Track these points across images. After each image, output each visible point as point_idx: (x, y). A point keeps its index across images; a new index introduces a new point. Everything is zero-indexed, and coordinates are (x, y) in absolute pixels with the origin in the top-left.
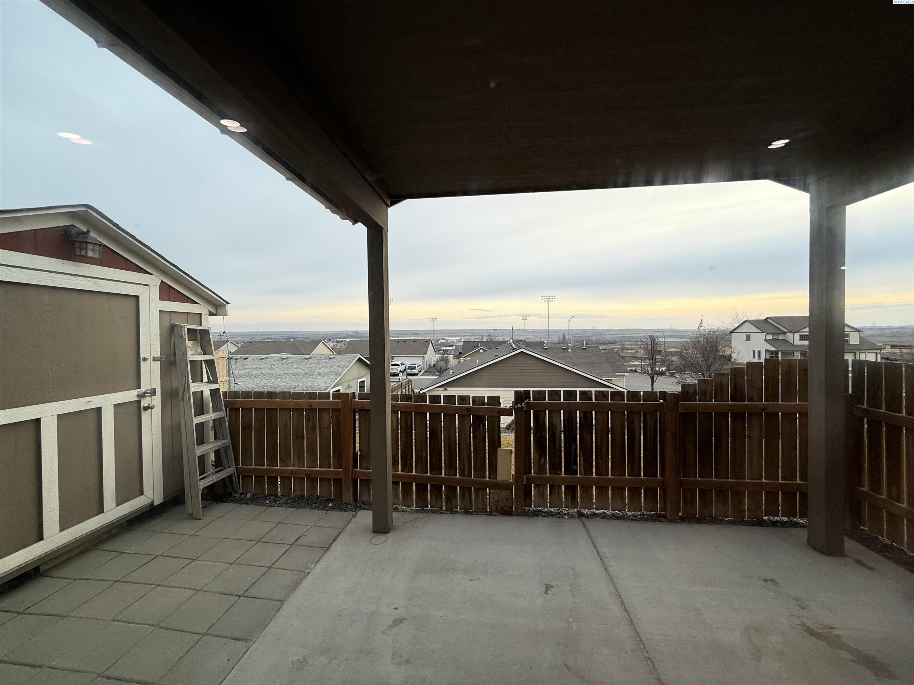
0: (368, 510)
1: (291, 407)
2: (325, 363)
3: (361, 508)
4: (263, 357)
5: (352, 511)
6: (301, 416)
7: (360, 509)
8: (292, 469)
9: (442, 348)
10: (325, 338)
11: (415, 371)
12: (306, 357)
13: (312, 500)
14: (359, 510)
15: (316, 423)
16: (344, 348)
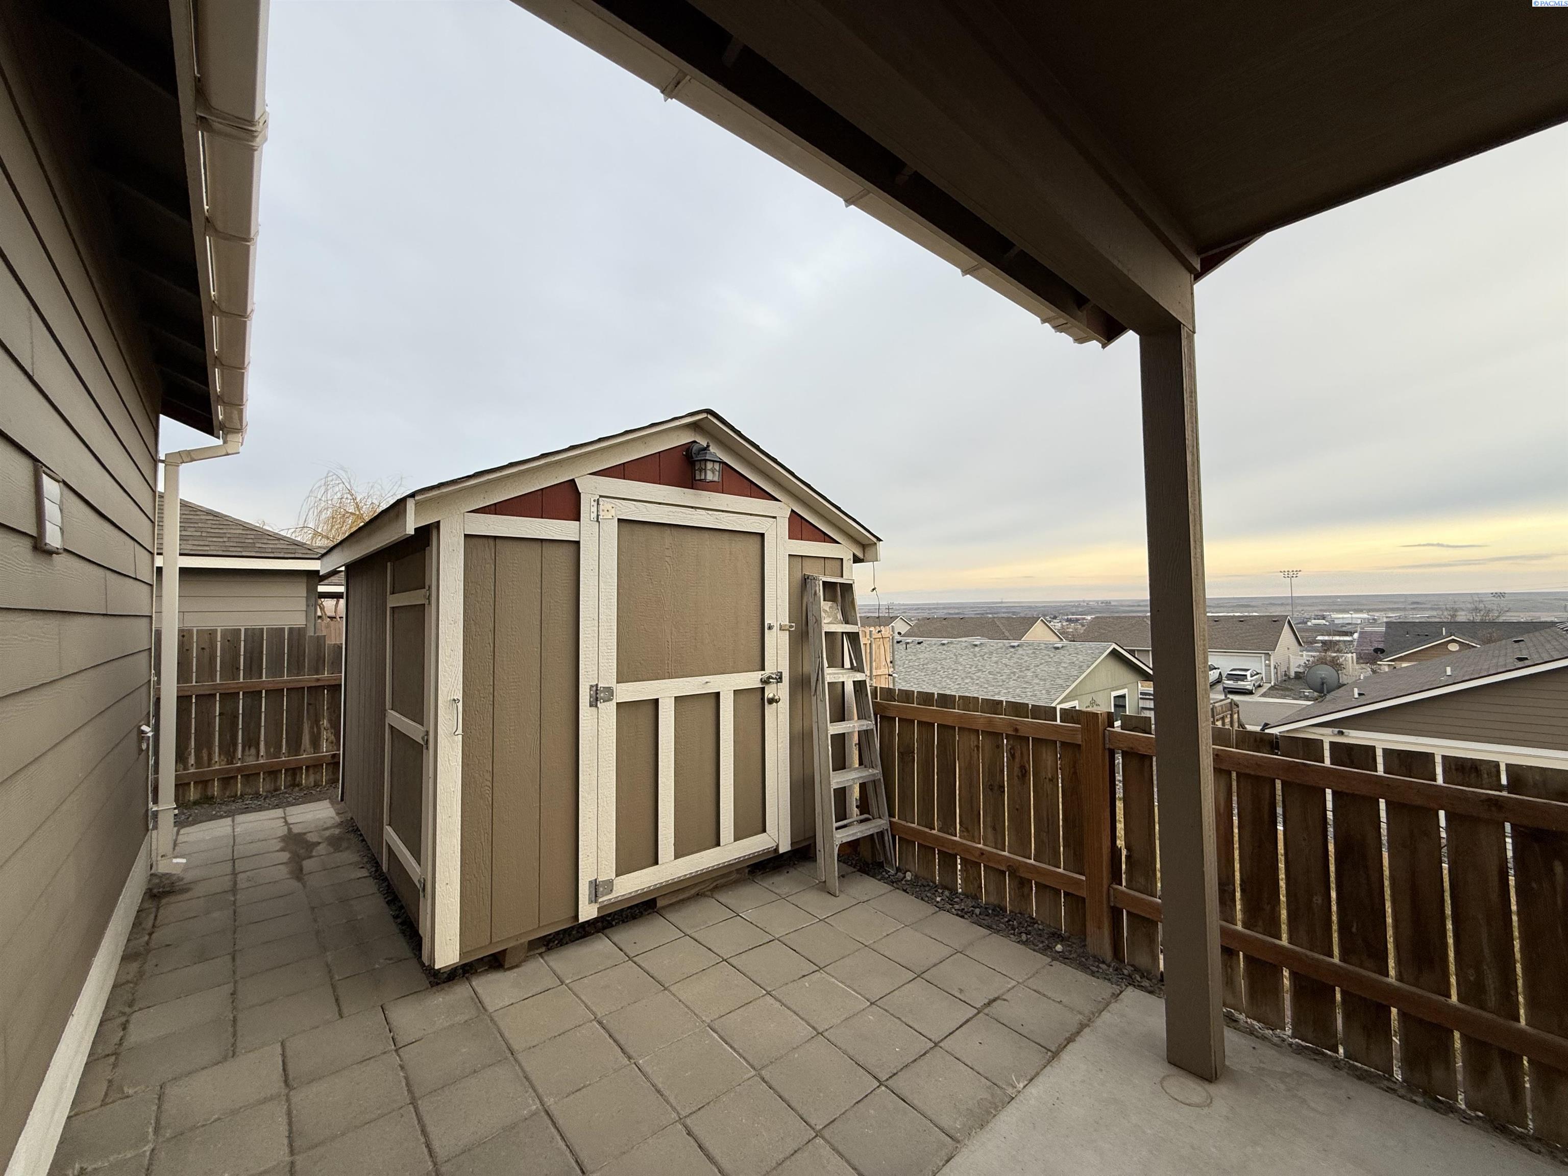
0: (1150, 992)
1: (981, 728)
2: (1047, 657)
3: (1132, 983)
4: (945, 641)
5: (1109, 980)
6: (998, 747)
7: (1130, 984)
8: (981, 849)
9: (1319, 638)
10: (1046, 613)
11: (1247, 685)
12: (1012, 644)
13: (1021, 923)
14: (1127, 986)
15: (1027, 766)
16: (1082, 631)
